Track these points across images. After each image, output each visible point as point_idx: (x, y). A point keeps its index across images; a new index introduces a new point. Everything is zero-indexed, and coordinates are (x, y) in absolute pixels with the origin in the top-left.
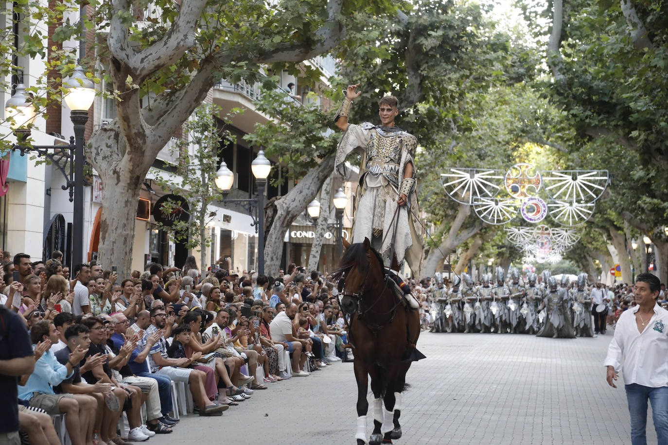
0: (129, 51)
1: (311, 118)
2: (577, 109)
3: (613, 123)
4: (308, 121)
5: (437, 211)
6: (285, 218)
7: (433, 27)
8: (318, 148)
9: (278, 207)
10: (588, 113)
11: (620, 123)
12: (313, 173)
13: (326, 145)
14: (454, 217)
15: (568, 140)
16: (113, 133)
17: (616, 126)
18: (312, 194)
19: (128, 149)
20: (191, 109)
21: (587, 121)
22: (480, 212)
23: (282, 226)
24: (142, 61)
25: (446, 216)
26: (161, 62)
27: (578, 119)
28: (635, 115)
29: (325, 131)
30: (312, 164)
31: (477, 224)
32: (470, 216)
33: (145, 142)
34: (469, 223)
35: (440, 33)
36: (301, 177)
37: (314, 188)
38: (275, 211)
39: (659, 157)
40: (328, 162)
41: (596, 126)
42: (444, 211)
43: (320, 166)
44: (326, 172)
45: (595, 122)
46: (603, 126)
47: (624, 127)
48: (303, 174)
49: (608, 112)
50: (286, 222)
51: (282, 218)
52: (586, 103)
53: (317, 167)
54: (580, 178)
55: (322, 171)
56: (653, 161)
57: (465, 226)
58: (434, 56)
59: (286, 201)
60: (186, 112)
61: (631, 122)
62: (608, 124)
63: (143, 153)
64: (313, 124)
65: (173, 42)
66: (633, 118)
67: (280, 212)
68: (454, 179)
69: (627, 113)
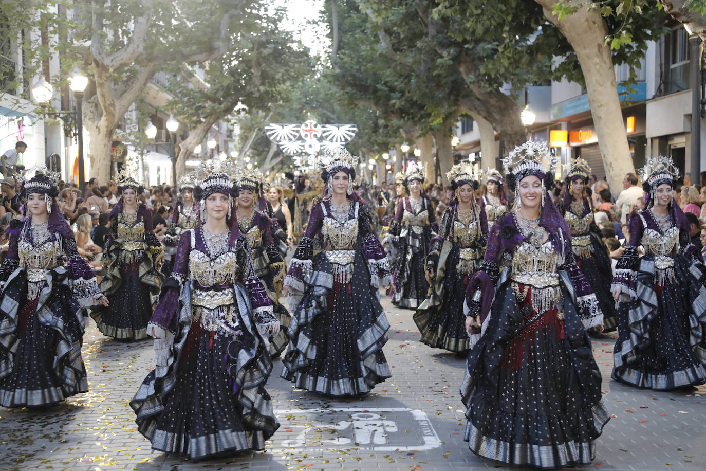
0: (104, 55)
1: (198, 95)
2: (349, 89)
3: (368, 96)
4: (197, 98)
6: (186, 154)
7: (268, 42)
8: (203, 113)
9: (181, 147)
10: (354, 91)
11: (372, 96)
12: (200, 127)
13: (209, 111)
16: (94, 104)
17: (370, 98)
19: (105, 113)
22: (283, 149)
23: (184, 159)
24: (112, 61)
26: (123, 61)
27: (349, 95)
29: (207, 103)
30: (200, 122)
31: (281, 155)
32: (277, 151)
33: (115, 109)
35: (273, 46)
36: (193, 129)
38: (179, 150)
39: (392, 115)
40: (210, 121)
43: (205, 123)
44: (209, 126)
46: (362, 99)
47: (374, 99)
48: (195, 128)
49: (365, 91)
50: (186, 156)
51: (184, 154)
52: (353, 85)
53: (203, 124)
54: (342, 128)
55: (207, 126)
58: (268, 59)
59: (186, 144)
61: (377, 96)
62: (365, 97)
63: (114, 116)
64: (200, 99)
65: (130, 50)
66: (379, 93)
67: (182, 150)
68: (272, 130)
69: (375, 91)
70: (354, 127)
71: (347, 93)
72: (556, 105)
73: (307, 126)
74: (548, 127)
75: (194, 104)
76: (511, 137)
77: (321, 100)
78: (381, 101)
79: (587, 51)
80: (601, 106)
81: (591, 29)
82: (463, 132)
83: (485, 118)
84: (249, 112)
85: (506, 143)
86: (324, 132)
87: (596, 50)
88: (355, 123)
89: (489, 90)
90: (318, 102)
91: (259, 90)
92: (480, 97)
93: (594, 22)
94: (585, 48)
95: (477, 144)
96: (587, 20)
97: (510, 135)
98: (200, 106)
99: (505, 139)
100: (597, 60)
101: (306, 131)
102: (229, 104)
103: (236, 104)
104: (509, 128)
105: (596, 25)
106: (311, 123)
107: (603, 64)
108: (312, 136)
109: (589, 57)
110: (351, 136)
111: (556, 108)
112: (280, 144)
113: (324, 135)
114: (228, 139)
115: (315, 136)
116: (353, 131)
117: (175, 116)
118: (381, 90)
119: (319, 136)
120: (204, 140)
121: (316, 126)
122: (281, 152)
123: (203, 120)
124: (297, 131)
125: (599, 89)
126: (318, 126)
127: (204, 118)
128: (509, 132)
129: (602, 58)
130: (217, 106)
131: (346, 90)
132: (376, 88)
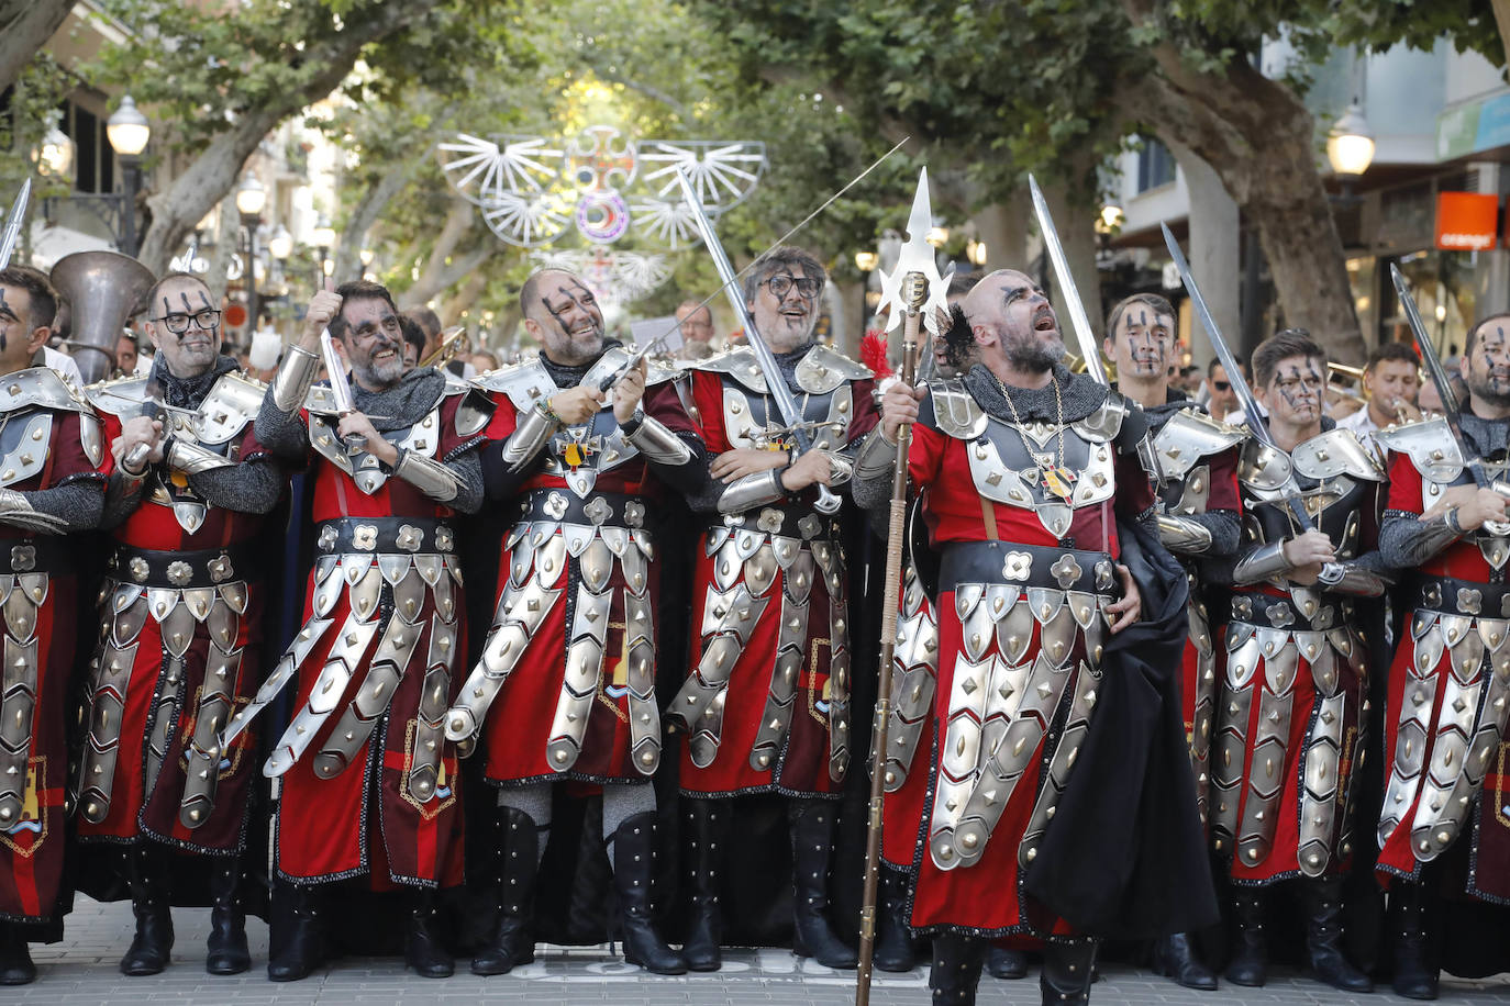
1: (218, 30)
2: (743, 30)
3: (810, 57)
4: (213, 40)
5: (404, 217)
6: (169, 232)
8: (233, 92)
9: (155, 210)
10: (764, 37)
11: (823, 57)
12: (222, 143)
13: (254, 87)
14: (440, 230)
15: (723, 87)
17: (815, 63)
18: (224, 185)
20: (55, 22)
21: (763, 52)
22: (496, 221)
23: (163, 247)
25: (423, 226)
27: (745, 49)
28: (852, 44)
29: (247, 59)
30: (223, 125)
31: (486, 243)
32: (472, 229)
34: (468, 242)
36: (198, 150)
37: (226, 174)
38: (148, 217)
39: (892, 124)
40: (255, 123)
41: (779, 63)
42: (421, 218)
43: (238, 129)
44: (250, 141)
45: (776, 56)
46: (791, 64)
47: (828, 65)
48: (203, 145)
49: (799, 37)
50: (170, 241)
51: (164, 232)
52: (759, 16)
53: (231, 132)
54: (711, 156)
55: (244, 139)
56: (882, 132)
57: (461, 248)
59: (171, 199)
60: (47, 27)
61: (842, 57)
62: (801, 60)
64: (224, 45)
66: (847, 48)
67: (158, 221)
68: (464, 155)
69: (835, 37)
70: (754, 151)
71: (737, 41)
72: (1459, 103)
74: (1435, 179)
75: (202, 62)
76: (1280, 220)
77: (636, 50)
78: (855, 76)
82: (1143, 186)
83: (1198, 151)
84: (392, 98)
85: (1264, 237)
86: (649, 167)
88: (758, 137)
89: (1205, 68)
90: (627, 55)
91: (432, 23)
92: (1184, 84)
95: (1181, 229)
97: (1277, 210)
98: (223, 69)
99: (1262, 224)
102: (326, 67)
103: (350, 67)
104: (1275, 189)
108: (607, 181)
110: (742, 184)
111: (1460, 115)
112: (486, 203)
113: (648, 178)
114: (292, 177)
115: (617, 180)
116: (752, 167)
117: (139, 100)
118: (856, 36)
119: (628, 180)
120: (233, 190)
122: (487, 230)
123: (230, 116)
124: (555, 163)
127: (237, 111)
128: (1276, 201)
130: (283, 71)
131: (735, 34)
132: (839, 27)
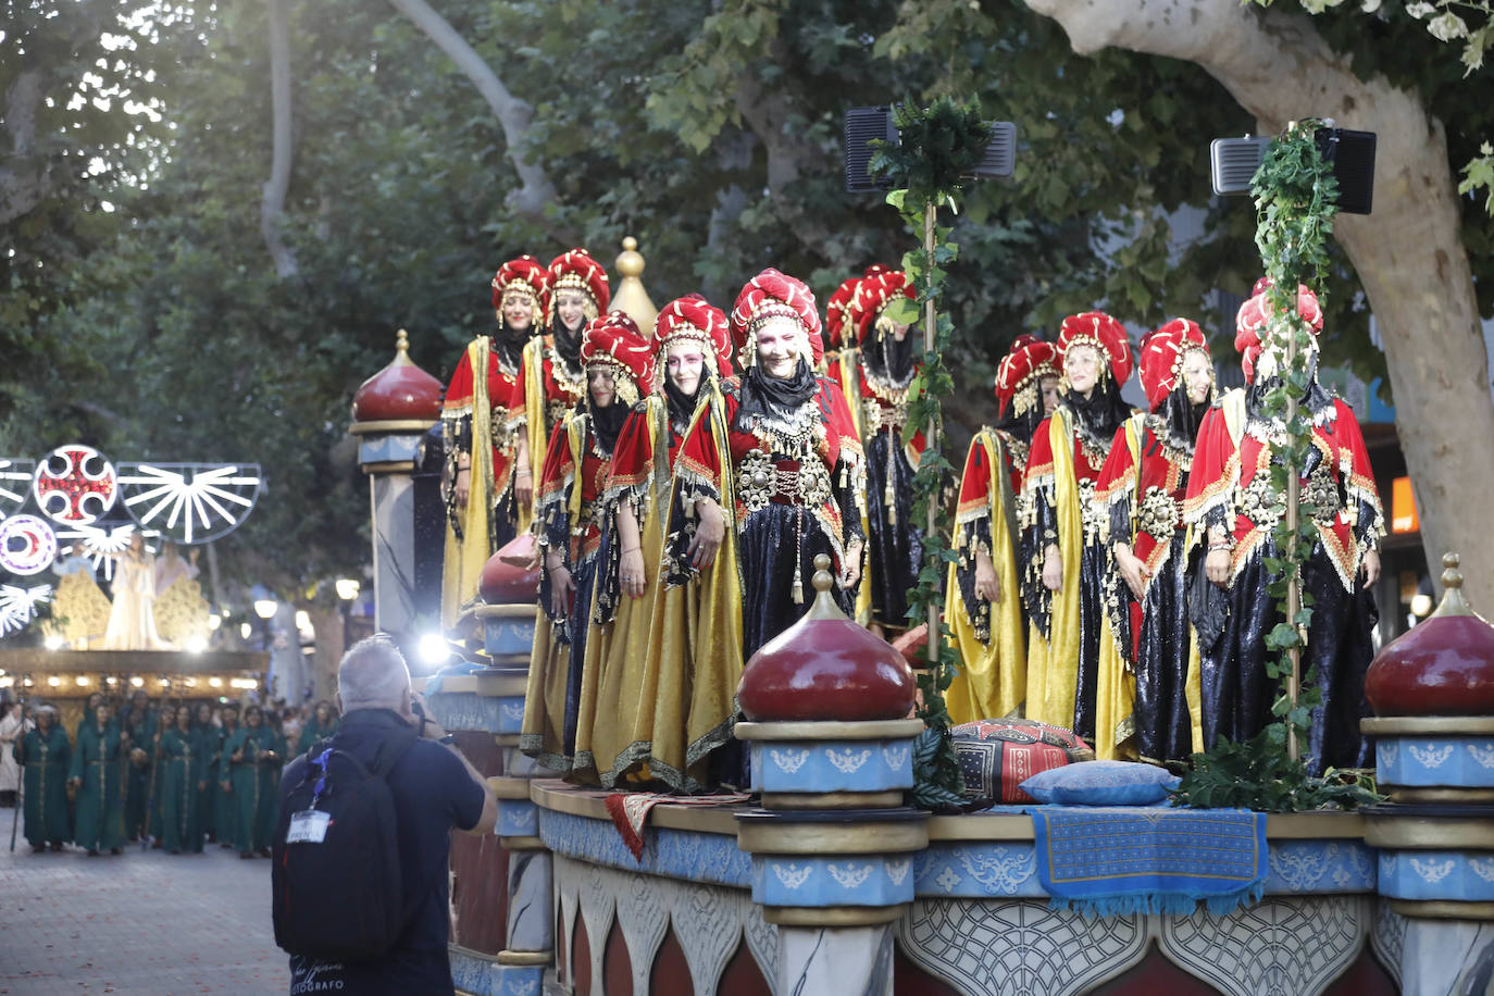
54: (201, 479)
70: (249, 472)
71: (327, 353)
73: (57, 465)
79: (1402, 272)
80: (1445, 451)
81: (1416, 201)
86: (130, 491)
87: (1429, 269)
88: (253, 458)
93: (1427, 181)
94: (1394, 261)
96: (1406, 172)
100: (1432, 301)
101: (56, 484)
105: (1433, 191)
106: (77, 457)
107: (1450, 316)
108: (81, 505)
109: (1405, 290)
110: (237, 510)
113: (129, 502)
115: (93, 505)
116: (247, 491)
119: (107, 506)
121: (95, 466)
124: (21, 487)
125: (1438, 396)
126: (108, 466)
129: (1449, 296)
131: (324, 344)
132: (441, 337)
